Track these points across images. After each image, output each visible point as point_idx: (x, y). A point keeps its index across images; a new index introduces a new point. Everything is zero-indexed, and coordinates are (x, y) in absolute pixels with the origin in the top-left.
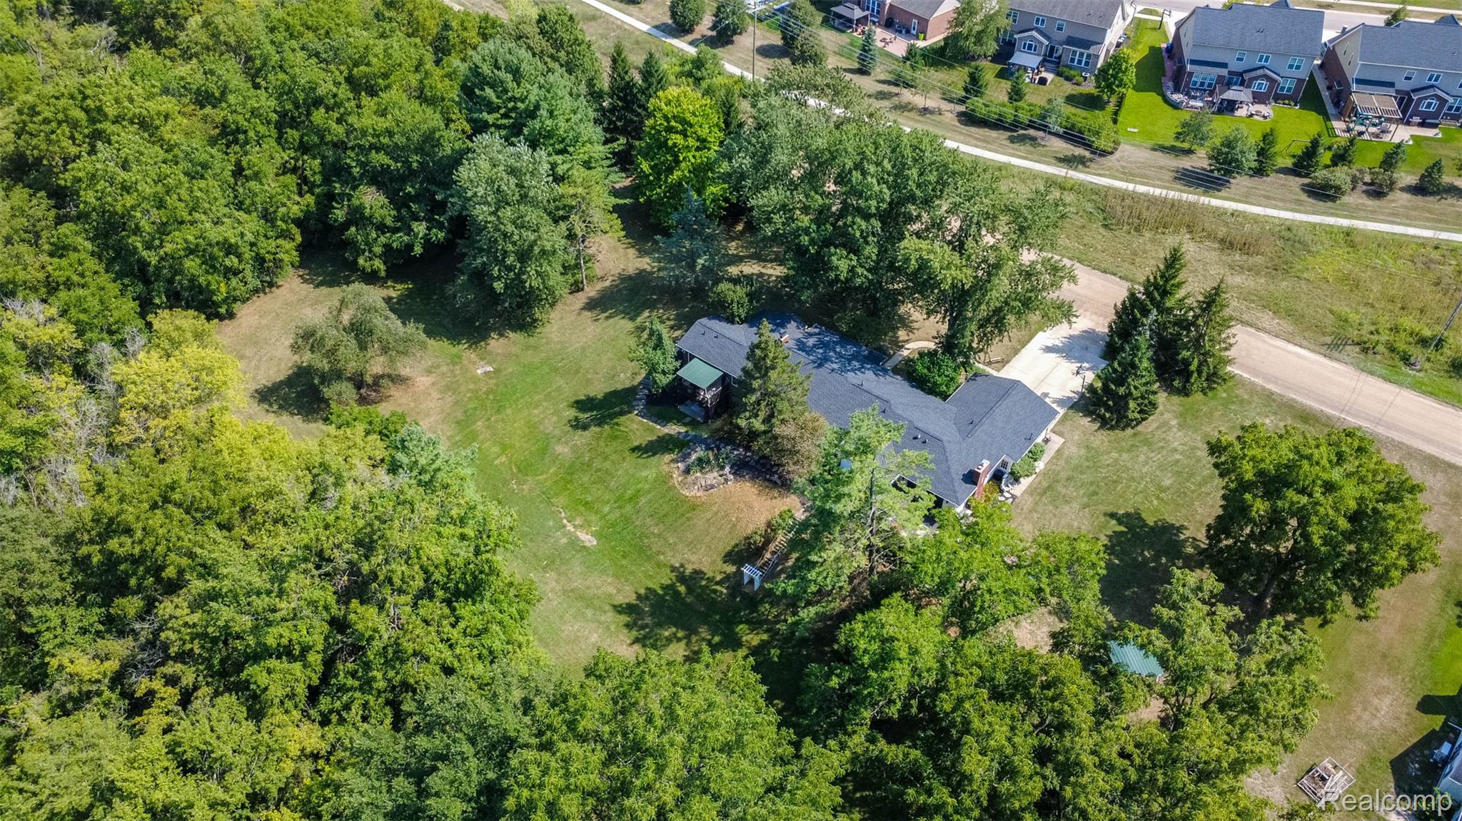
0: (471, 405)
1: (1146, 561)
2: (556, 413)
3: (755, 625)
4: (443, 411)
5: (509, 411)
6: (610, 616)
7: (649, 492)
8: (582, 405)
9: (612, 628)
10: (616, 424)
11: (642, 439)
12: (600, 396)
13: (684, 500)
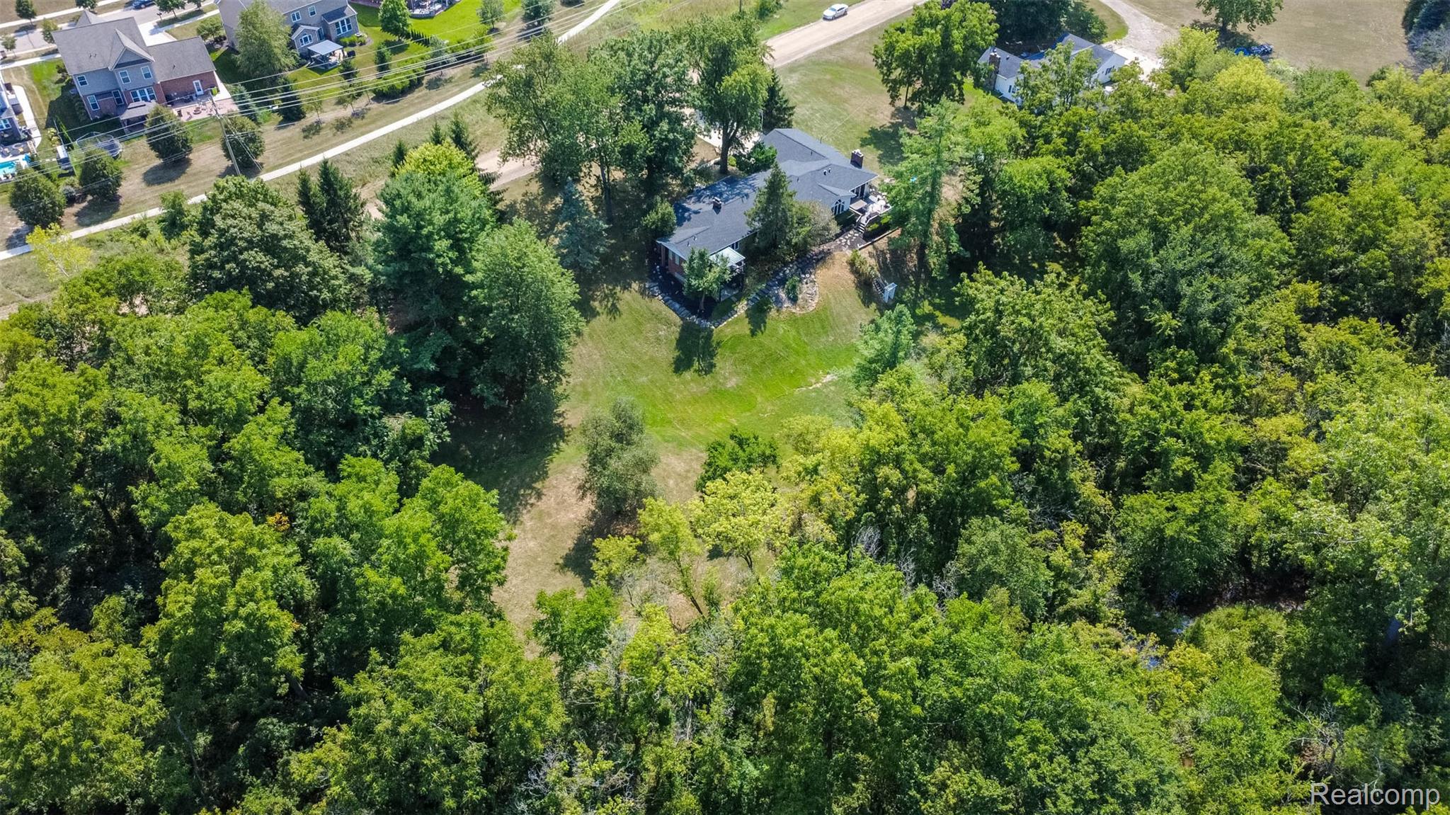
2: (686, 385)
7: (798, 331)
10: (718, 344)
11: (745, 328)
12: (677, 353)
13: (817, 312)
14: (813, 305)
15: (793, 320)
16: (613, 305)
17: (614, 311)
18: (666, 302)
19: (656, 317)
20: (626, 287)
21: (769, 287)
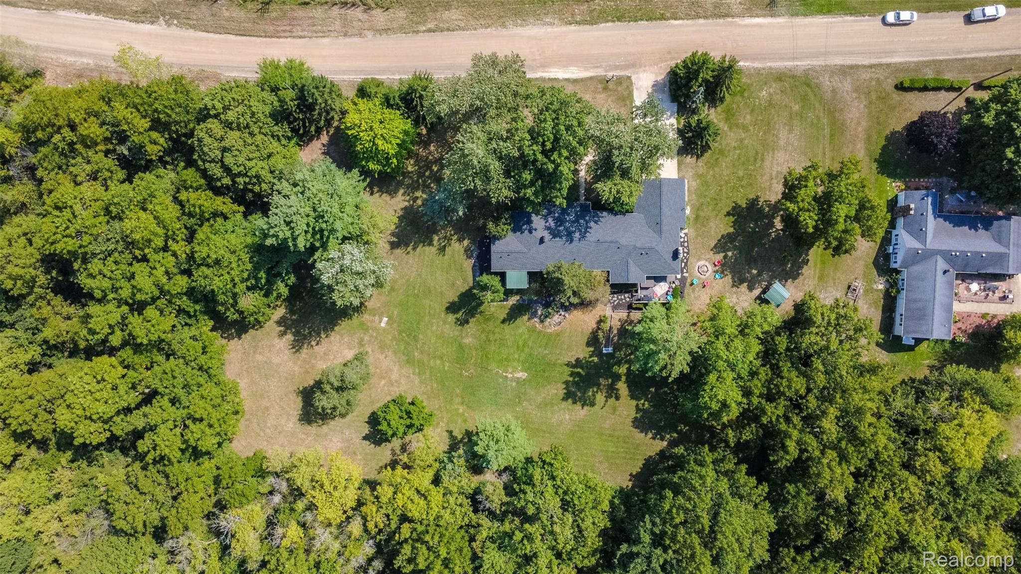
0: (402, 348)
1: (753, 229)
2: (445, 323)
3: (619, 363)
4: (395, 362)
5: (421, 336)
6: (564, 404)
7: (530, 338)
8: (452, 308)
9: (570, 407)
10: (481, 312)
11: (503, 314)
12: (456, 299)
13: (551, 334)
14: (552, 329)
15: (532, 330)
16: (445, 246)
17: (442, 249)
18: (474, 266)
19: (461, 270)
20: (460, 240)
21: (536, 302)
